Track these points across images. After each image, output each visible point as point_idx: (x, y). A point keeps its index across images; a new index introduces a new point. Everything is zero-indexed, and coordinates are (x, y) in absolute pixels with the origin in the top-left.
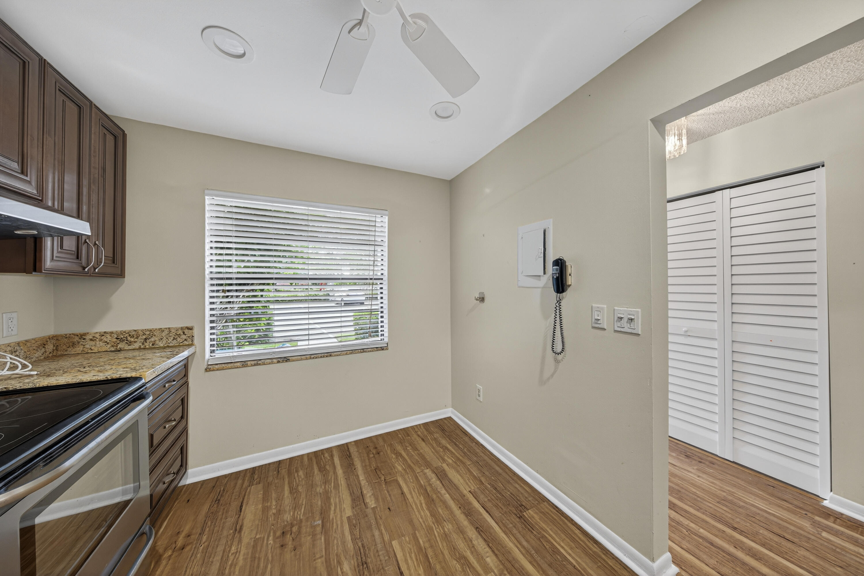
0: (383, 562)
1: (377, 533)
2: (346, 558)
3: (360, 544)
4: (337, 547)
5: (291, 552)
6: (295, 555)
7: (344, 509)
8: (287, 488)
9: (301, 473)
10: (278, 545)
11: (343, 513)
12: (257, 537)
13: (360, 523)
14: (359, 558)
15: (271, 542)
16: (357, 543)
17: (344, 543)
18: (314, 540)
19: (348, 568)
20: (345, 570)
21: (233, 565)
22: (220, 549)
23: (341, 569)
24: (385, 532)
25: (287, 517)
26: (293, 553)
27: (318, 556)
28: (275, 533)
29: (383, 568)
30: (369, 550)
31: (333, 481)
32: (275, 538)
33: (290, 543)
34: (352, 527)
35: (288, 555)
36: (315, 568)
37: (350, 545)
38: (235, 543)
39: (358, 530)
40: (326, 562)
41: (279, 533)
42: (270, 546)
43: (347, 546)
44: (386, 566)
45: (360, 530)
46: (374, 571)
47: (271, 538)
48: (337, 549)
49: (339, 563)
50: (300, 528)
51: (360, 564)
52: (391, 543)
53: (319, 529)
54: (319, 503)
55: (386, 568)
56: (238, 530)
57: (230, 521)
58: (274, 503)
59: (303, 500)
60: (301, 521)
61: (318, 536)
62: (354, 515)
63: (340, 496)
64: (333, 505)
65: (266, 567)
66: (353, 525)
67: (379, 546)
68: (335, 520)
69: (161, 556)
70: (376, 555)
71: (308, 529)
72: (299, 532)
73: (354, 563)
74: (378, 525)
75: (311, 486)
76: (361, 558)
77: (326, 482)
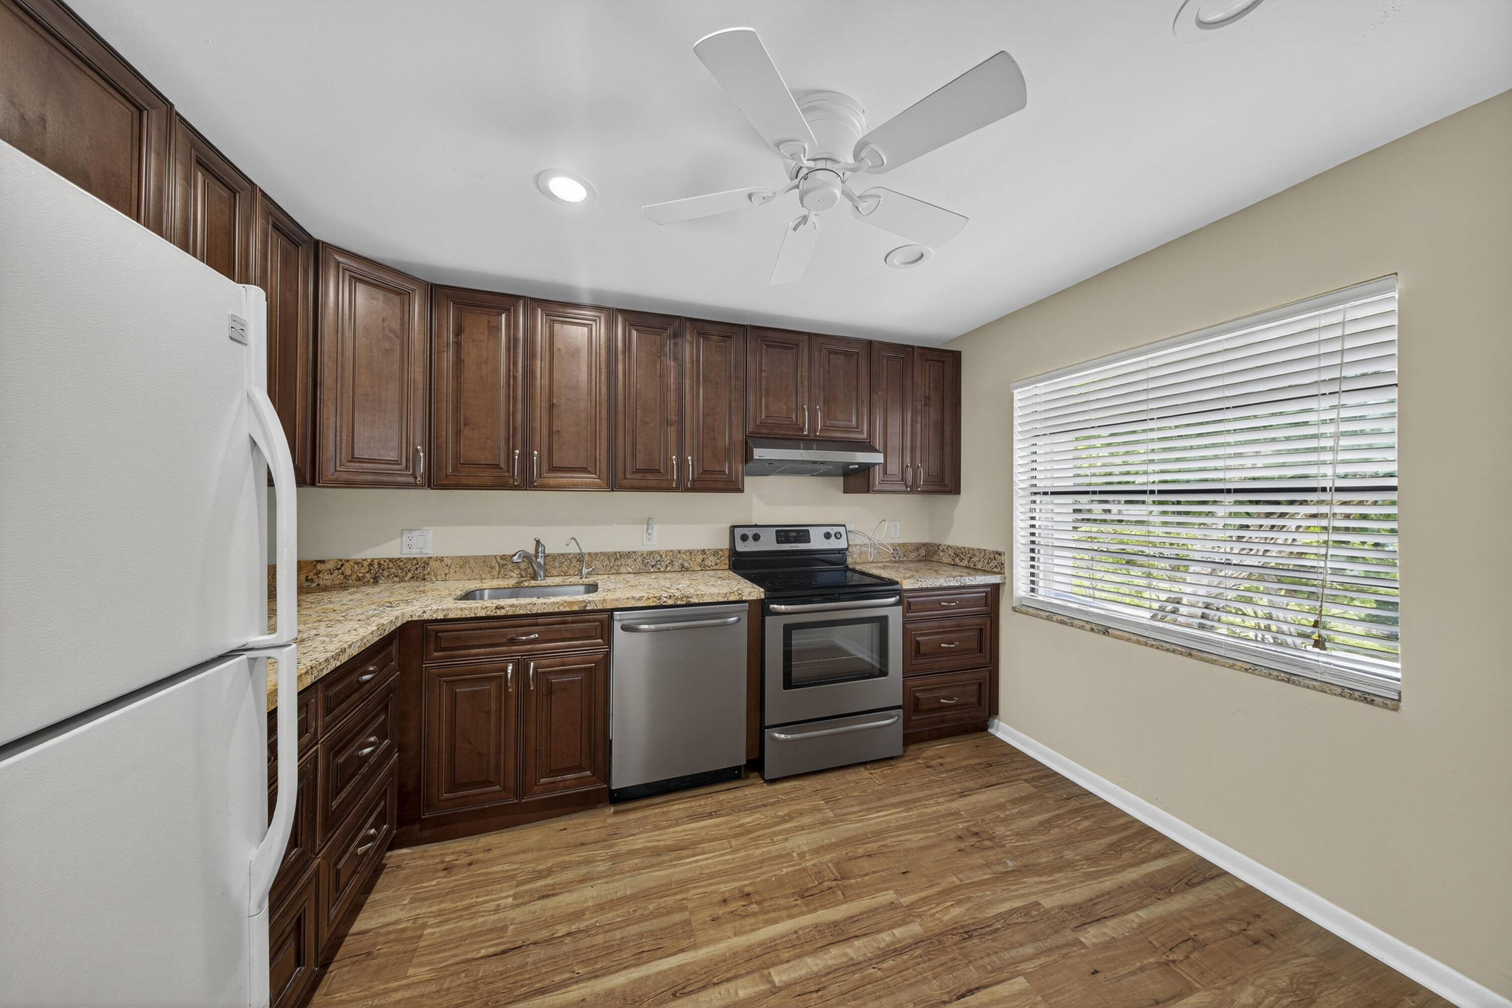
0: (980, 962)
1: (1029, 950)
2: (968, 910)
3: (998, 926)
4: (981, 896)
5: (956, 848)
6: (952, 853)
7: (1052, 895)
8: (1046, 816)
9: (1085, 824)
10: (959, 833)
11: (1041, 895)
12: (962, 813)
13: (1035, 921)
14: (974, 927)
15: (961, 826)
16: (998, 921)
17: (990, 903)
18: (980, 867)
19: (955, 913)
20: (952, 910)
21: (926, 806)
22: (938, 790)
23: (952, 905)
24: (1037, 964)
25: (1000, 830)
26: (955, 850)
27: (961, 876)
28: (974, 825)
29: (970, 962)
30: (994, 940)
31: (1099, 868)
32: (968, 829)
33: (966, 844)
34: (1024, 911)
35: (951, 846)
36: (944, 877)
37: (991, 912)
38: (948, 798)
39: (1021, 920)
40: (956, 887)
41: (975, 829)
42: (955, 827)
43: (988, 908)
44: (976, 968)
45: (1022, 923)
46: (961, 948)
47: (965, 824)
48: (977, 897)
49: (959, 902)
50: (992, 848)
51: (967, 929)
52: (1020, 975)
53: (1000, 868)
54: (1043, 860)
55: (971, 967)
56: (963, 794)
57: (971, 784)
58: (1015, 811)
59: (1036, 840)
60: (1003, 846)
61: (988, 871)
62: (1047, 912)
63: (1074, 884)
64: (1050, 878)
65: (931, 831)
66: (1029, 912)
67: (1006, 955)
68: (1023, 886)
69: (918, 758)
70: (990, 951)
71: (993, 857)
72: (986, 848)
73: (965, 921)
74: (1046, 951)
75: (1068, 842)
76: (975, 930)
77: (1091, 859)
